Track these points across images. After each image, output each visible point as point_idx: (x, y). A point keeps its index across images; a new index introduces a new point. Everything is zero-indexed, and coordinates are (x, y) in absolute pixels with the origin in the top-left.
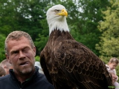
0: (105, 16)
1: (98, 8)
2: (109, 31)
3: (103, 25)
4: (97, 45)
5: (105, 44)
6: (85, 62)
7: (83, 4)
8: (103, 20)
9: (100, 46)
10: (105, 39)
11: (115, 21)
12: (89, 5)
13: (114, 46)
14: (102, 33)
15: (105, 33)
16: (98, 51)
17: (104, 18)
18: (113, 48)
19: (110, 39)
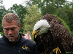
0: (25, 16)
1: (22, 14)
2: (27, 22)
3: (24, 20)
4: (22, 27)
5: (25, 27)
6: (64, 33)
7: (17, 12)
8: (25, 18)
9: (23, 28)
10: (25, 25)
11: (29, 18)
12: (19, 13)
13: (29, 28)
14: (24, 23)
15: (25, 23)
16: (23, 30)
17: (25, 17)
18: (28, 28)
19: (27, 25)
